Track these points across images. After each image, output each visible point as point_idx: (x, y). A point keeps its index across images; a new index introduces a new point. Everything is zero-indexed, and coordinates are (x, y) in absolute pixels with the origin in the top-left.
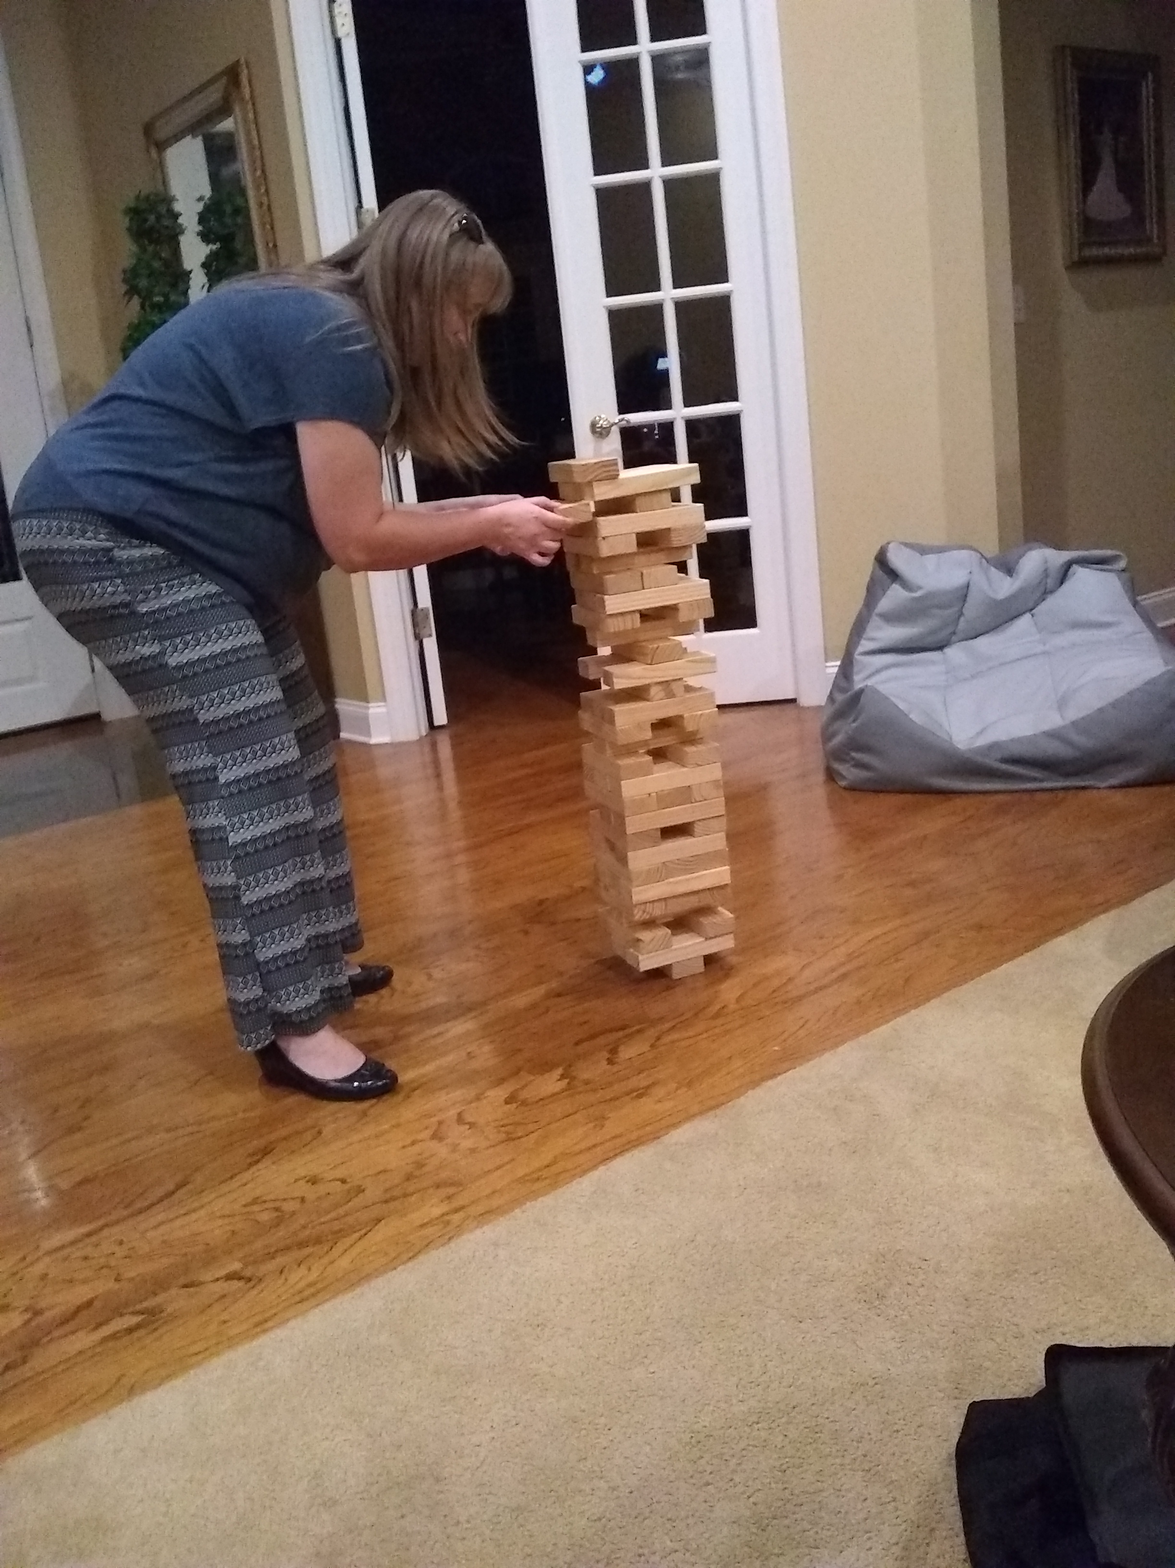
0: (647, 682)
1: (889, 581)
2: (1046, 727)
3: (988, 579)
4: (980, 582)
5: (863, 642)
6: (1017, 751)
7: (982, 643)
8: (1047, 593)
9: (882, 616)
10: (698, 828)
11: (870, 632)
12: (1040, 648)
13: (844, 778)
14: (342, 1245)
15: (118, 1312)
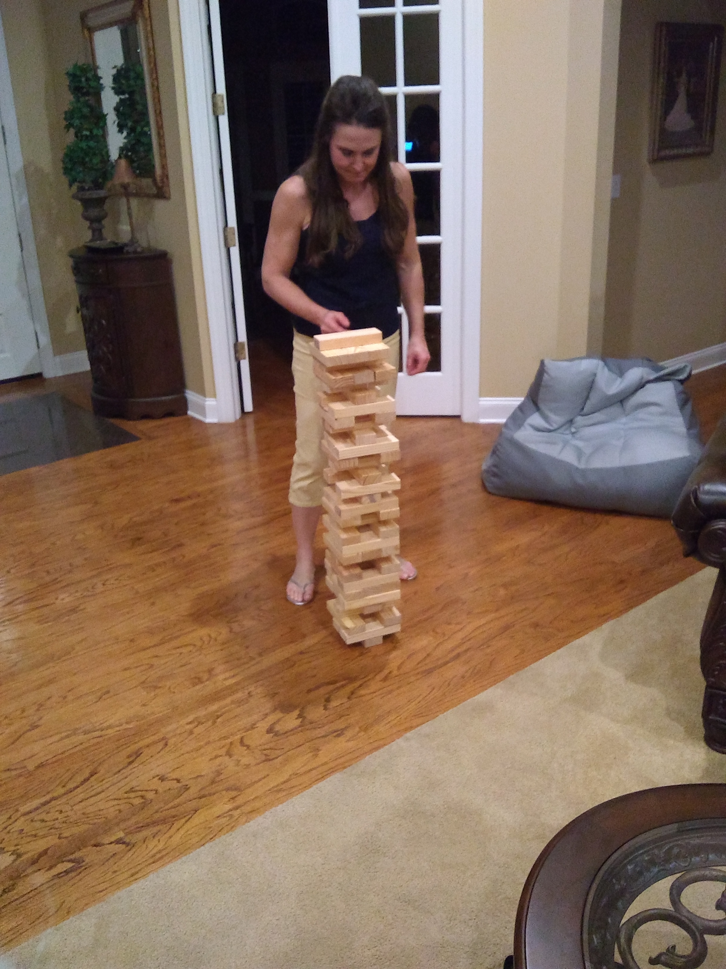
14: (176, 826)
15: (60, 860)
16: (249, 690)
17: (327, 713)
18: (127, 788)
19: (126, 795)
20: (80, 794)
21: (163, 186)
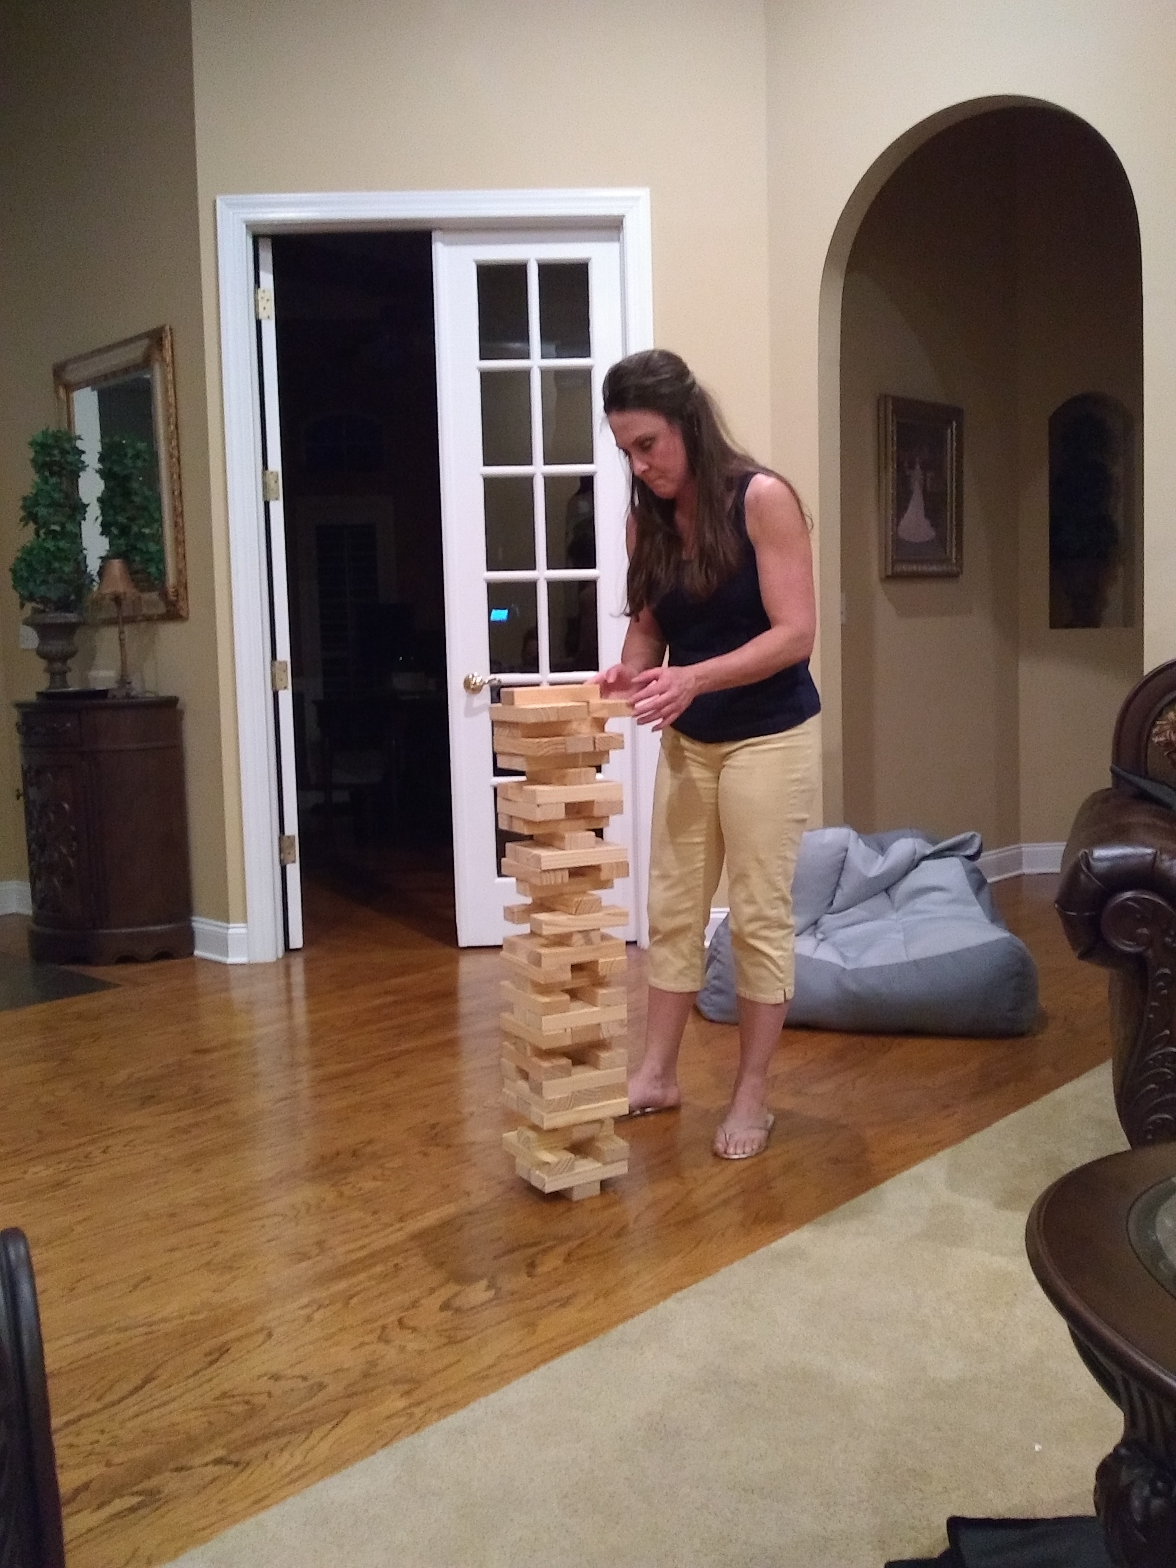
0: (568, 930)
3: (865, 856)
14: (317, 1435)
15: (117, 1493)
16: (395, 1262)
17: (535, 1280)
18: (217, 1392)
19: (216, 1403)
20: (131, 1406)
21: (177, 601)
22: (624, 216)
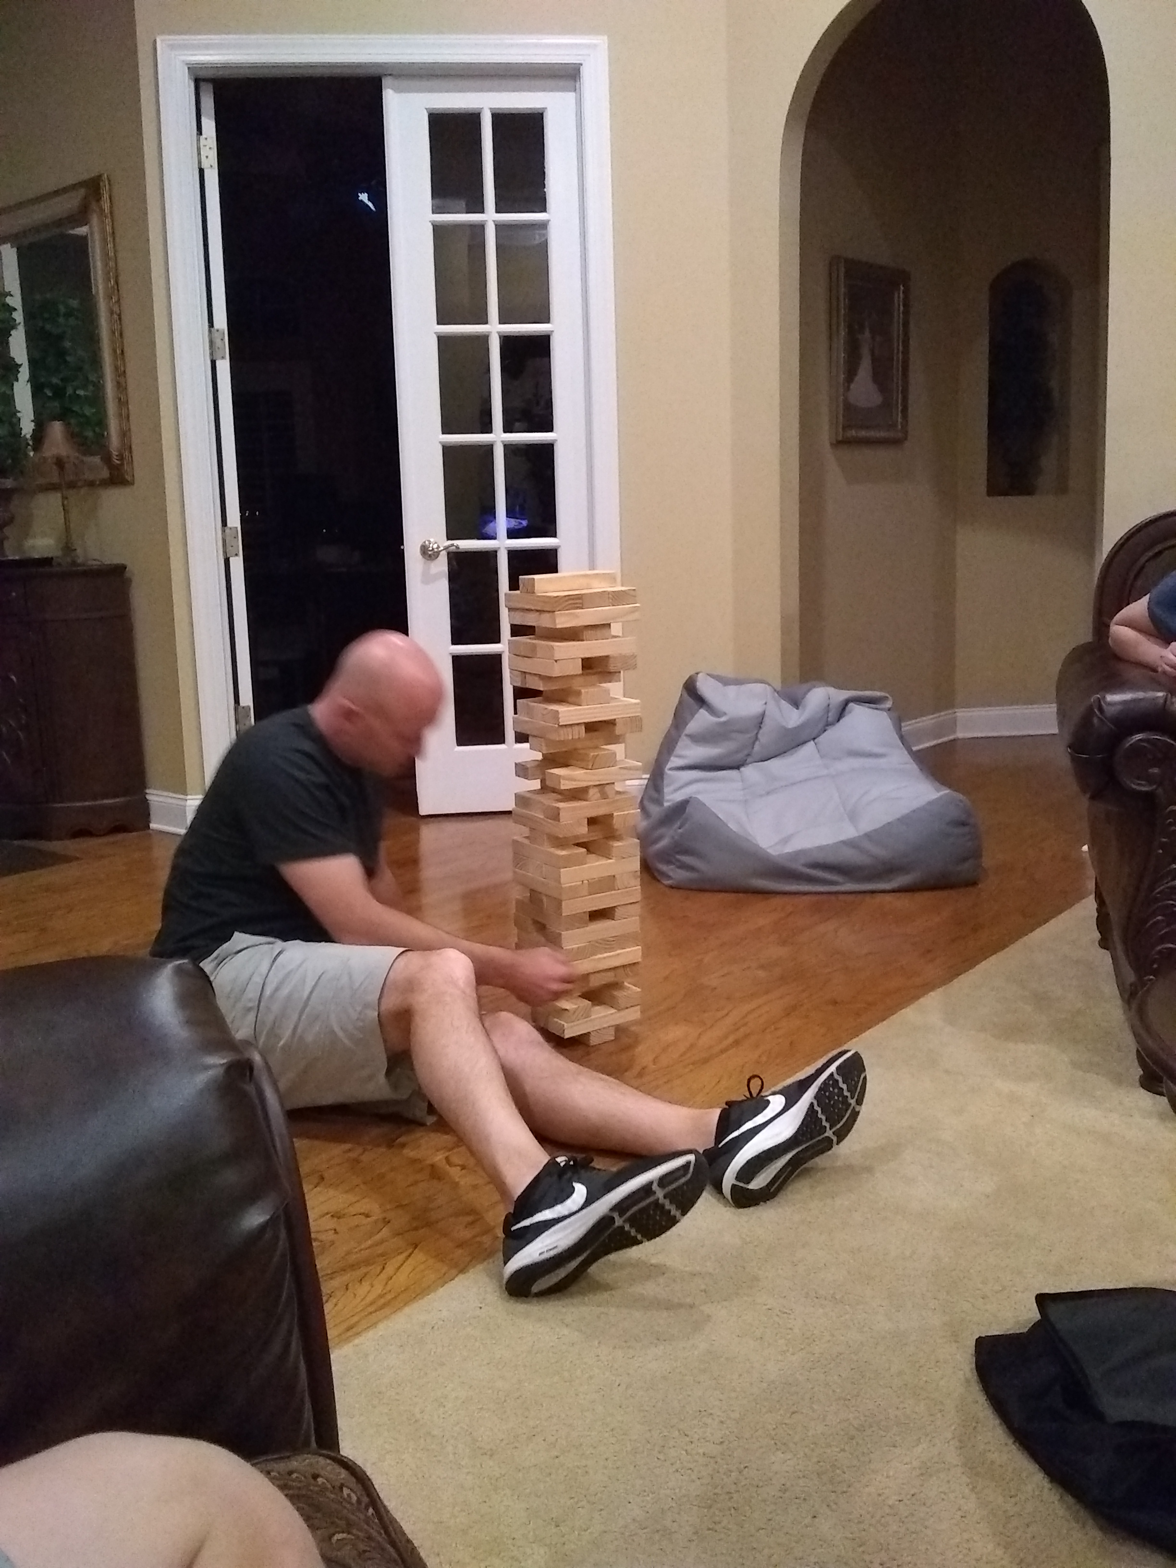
0: (584, 784)
1: (696, 707)
2: (843, 837)
3: (780, 709)
4: (773, 711)
5: (672, 758)
6: (820, 858)
7: (774, 765)
8: (828, 725)
9: (689, 736)
10: (618, 913)
11: (679, 750)
12: (825, 772)
13: (669, 877)
14: (393, 1264)
21: (122, 464)
22: (581, 64)
